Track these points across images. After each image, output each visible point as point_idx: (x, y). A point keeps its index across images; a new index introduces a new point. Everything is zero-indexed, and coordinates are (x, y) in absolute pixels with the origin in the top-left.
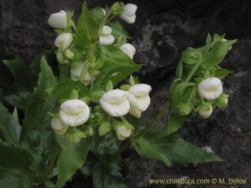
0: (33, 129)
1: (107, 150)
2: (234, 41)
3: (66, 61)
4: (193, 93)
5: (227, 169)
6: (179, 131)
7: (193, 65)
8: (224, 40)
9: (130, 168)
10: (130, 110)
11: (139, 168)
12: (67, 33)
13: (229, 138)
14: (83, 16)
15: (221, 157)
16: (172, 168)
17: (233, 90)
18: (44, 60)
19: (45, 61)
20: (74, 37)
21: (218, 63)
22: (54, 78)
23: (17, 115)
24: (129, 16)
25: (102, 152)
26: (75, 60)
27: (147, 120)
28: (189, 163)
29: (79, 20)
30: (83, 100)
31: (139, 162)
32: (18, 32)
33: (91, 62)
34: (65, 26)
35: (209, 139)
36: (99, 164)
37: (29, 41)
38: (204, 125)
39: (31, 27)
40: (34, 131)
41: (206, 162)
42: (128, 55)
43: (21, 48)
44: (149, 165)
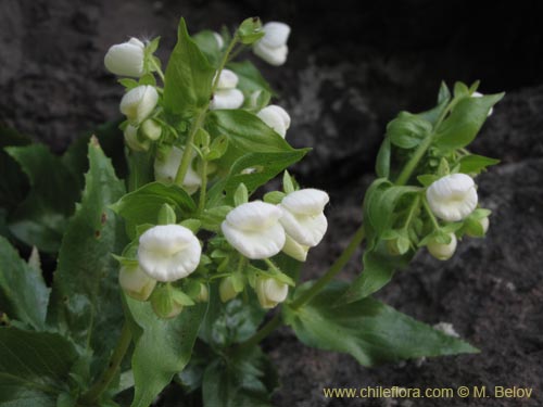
0: (76, 291)
1: (232, 334)
2: (498, 97)
3: (145, 146)
4: (414, 209)
5: (487, 370)
6: (384, 292)
7: (413, 150)
8: (477, 95)
9: (281, 372)
10: (285, 245)
11: (299, 373)
12: (146, 85)
13: (489, 303)
14: (179, 49)
15: (475, 344)
16: (370, 371)
17: (496, 202)
18: (94, 146)
19: (98, 147)
20: (160, 94)
21: (466, 144)
22: (119, 184)
23: (39, 264)
24: (273, 48)
25: (221, 339)
26: (164, 143)
27: (315, 269)
28: (407, 358)
29: (172, 57)
30: (186, 226)
31: (298, 360)
32: (35, 87)
33: (201, 146)
34: (141, 70)
35: (447, 307)
36: (215, 364)
37: (58, 107)
38: (437, 277)
39: (61, 75)
40: (76, 296)
41: (443, 356)
42: (276, 130)
43: (41, 120)
44: (321, 365)
